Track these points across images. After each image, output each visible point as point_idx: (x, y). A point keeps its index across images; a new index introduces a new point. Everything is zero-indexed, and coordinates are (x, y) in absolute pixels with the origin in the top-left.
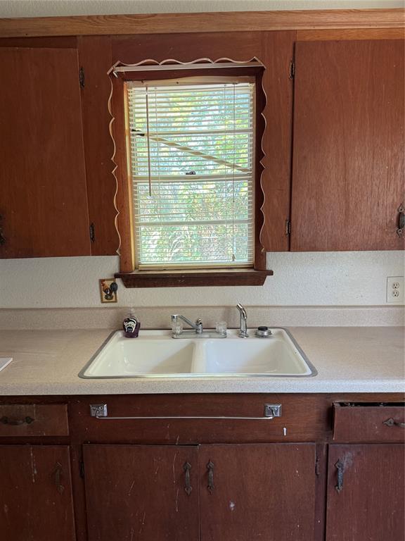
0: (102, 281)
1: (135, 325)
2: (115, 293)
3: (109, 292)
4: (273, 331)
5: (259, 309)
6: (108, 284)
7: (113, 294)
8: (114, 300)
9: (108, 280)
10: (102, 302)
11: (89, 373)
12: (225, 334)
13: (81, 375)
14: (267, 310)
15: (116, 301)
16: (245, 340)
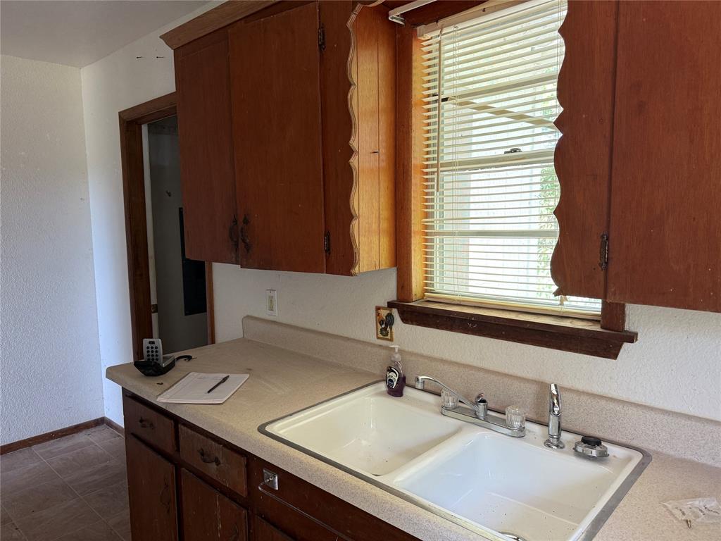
0: (378, 308)
1: (397, 378)
2: (391, 328)
3: (385, 325)
4: (612, 450)
5: (603, 403)
6: (384, 313)
7: (388, 329)
8: (389, 337)
9: (384, 308)
10: (378, 338)
11: (274, 429)
12: (522, 429)
13: (261, 429)
14: (619, 408)
15: (391, 340)
16: (553, 453)
